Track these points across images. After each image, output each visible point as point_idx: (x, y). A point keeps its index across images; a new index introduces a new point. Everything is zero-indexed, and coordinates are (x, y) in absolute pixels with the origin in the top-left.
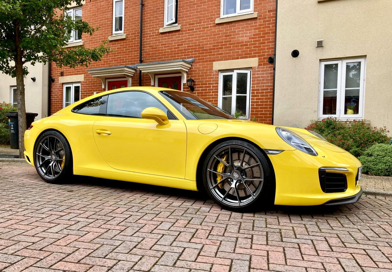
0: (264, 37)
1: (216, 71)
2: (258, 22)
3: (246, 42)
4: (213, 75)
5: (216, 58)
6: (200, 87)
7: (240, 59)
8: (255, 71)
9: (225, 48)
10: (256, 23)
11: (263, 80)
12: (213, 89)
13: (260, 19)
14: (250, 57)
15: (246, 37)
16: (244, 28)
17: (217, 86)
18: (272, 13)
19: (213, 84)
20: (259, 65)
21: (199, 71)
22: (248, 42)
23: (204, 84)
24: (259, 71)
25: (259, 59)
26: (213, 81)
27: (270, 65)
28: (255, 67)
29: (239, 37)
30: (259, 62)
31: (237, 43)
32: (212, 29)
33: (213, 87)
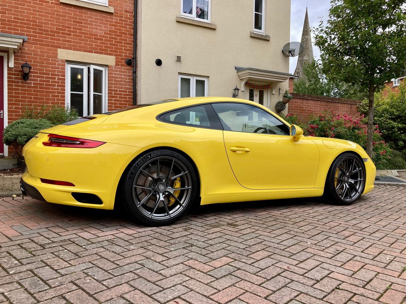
0: (121, 36)
1: (62, 61)
2: (114, 19)
3: (100, 36)
4: (59, 65)
5: (62, 44)
6: (39, 77)
7: (94, 53)
8: (113, 71)
9: (74, 35)
10: (112, 18)
11: (122, 81)
12: (58, 82)
13: (116, 16)
14: (105, 54)
15: (100, 30)
16: (98, 19)
17: (64, 79)
18: (128, 14)
19: (58, 75)
20: (116, 65)
21: (35, 55)
22: (104, 37)
23: (44, 74)
24: (117, 71)
25: (116, 58)
26: (58, 71)
27: (128, 67)
28: (112, 66)
29: (92, 28)
30: (116, 62)
31: (90, 34)
32: (54, 7)
33: (58, 79)
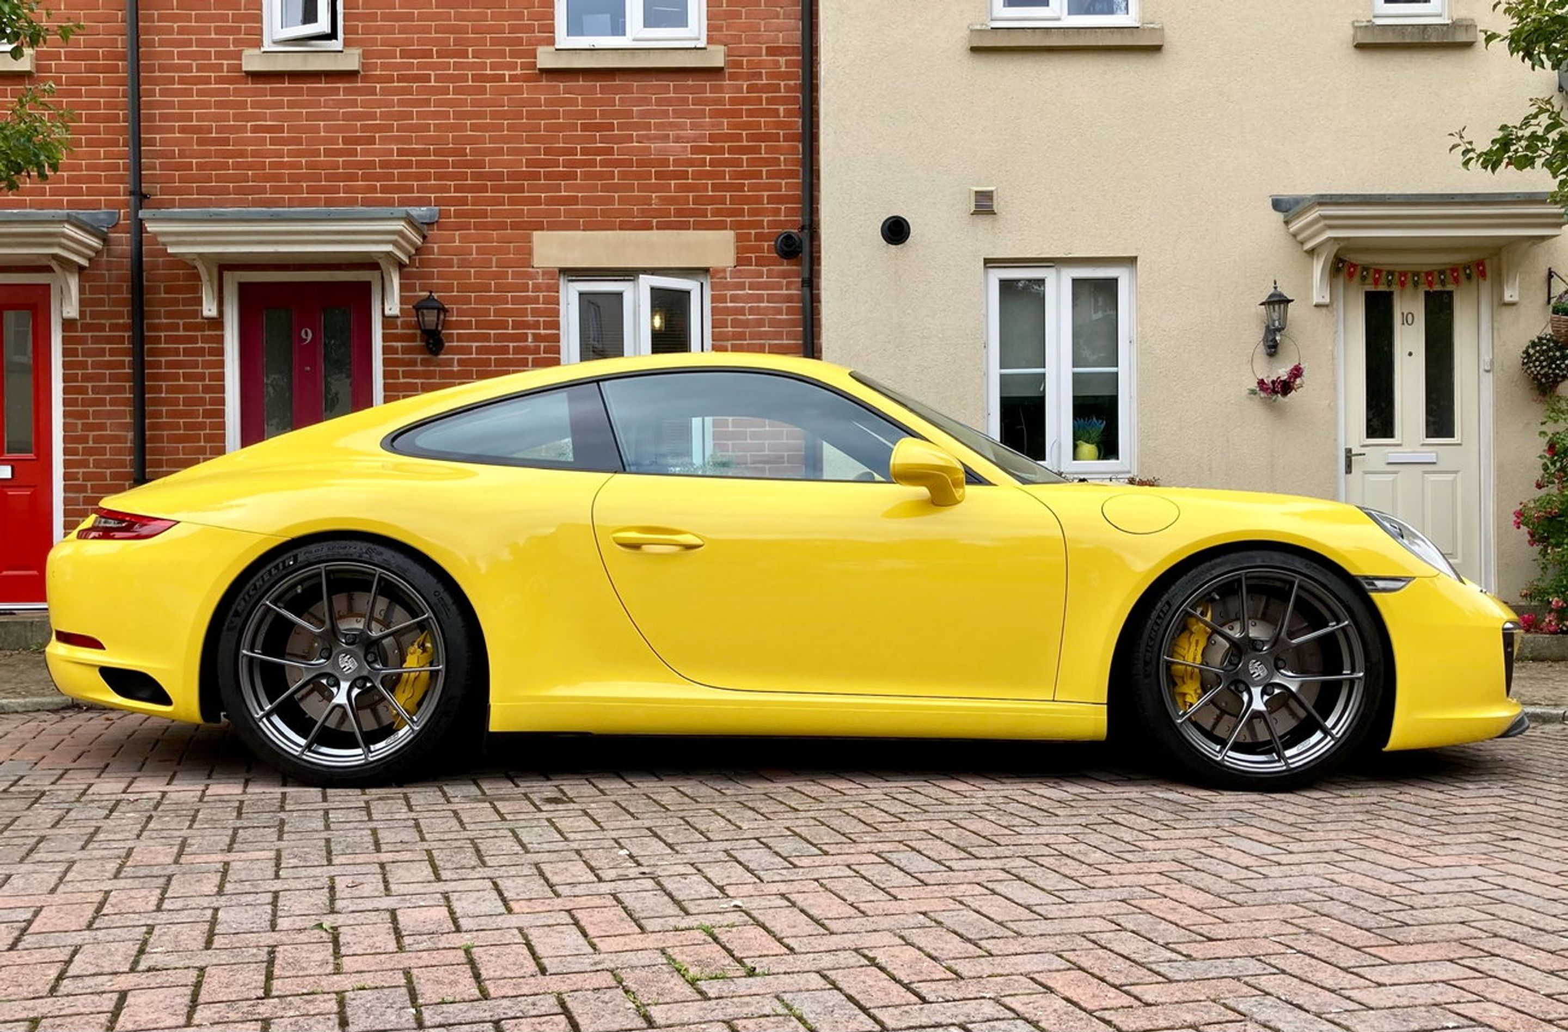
0: (757, 150)
1: (547, 273)
2: (728, 90)
3: (677, 162)
4: (537, 288)
5: (547, 214)
6: (475, 337)
7: (658, 229)
8: (727, 286)
9: (586, 176)
10: (720, 89)
11: (760, 323)
12: (537, 350)
13: (733, 77)
14: (698, 226)
15: (678, 139)
16: (669, 102)
17: (556, 338)
18: (782, 60)
19: (536, 325)
20: (740, 261)
21: (462, 263)
22: (691, 163)
23: (492, 325)
24: (741, 286)
25: (739, 238)
26: (535, 312)
27: (785, 267)
28: (724, 270)
29: (649, 138)
30: (740, 250)
31: (641, 163)
32: (519, 90)
33: (537, 338)
